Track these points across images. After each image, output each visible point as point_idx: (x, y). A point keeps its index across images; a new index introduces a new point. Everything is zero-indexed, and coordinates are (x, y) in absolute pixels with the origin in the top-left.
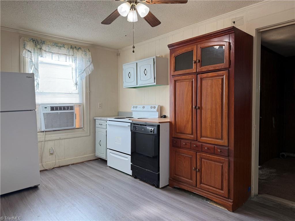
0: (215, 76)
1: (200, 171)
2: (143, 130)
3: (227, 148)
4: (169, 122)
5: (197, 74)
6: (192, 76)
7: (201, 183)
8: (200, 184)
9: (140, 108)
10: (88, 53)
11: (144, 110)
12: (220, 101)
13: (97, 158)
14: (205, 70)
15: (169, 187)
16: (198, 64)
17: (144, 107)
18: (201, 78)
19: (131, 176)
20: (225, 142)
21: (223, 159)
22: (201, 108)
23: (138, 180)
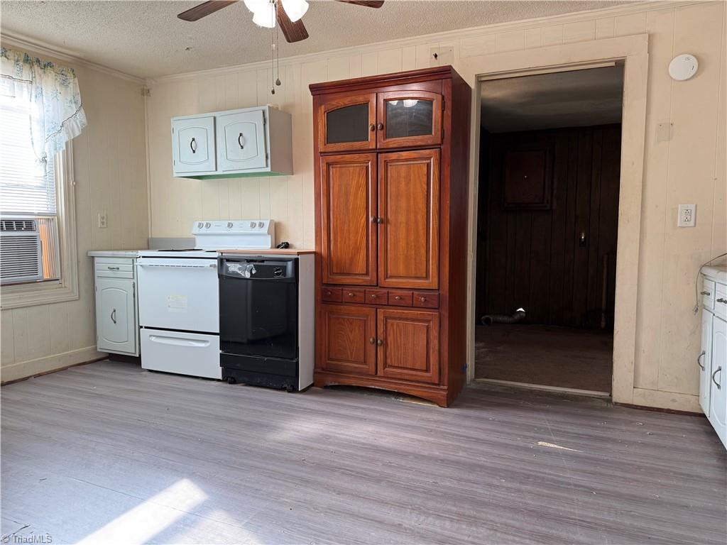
0: (415, 159)
1: (385, 343)
3: (437, 294)
4: (315, 253)
5: (378, 153)
6: (367, 157)
7: (385, 365)
8: (384, 369)
9: (219, 227)
10: (71, 81)
11: (232, 231)
12: (425, 206)
14: (395, 146)
15: (314, 388)
16: (380, 133)
17: (230, 225)
18: (385, 161)
19: (219, 380)
20: (432, 282)
21: (429, 315)
22: (385, 221)
23: (239, 387)
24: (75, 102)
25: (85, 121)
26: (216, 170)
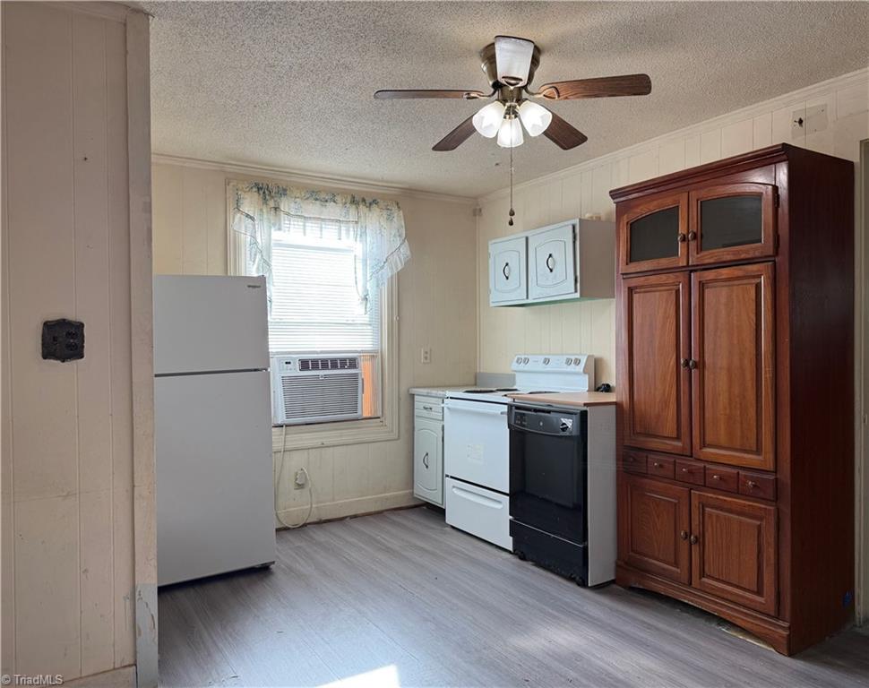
0: (738, 278)
1: (701, 540)
2: (541, 424)
3: (772, 477)
4: (615, 403)
5: (691, 271)
6: (677, 277)
7: (703, 574)
8: (700, 578)
9: (536, 364)
10: (396, 214)
11: (548, 368)
12: (753, 345)
13: (417, 503)
14: (712, 261)
15: (614, 586)
16: (693, 244)
17: (547, 361)
18: (700, 282)
19: (510, 552)
20: (764, 460)
21: (760, 508)
22: (700, 366)
23: (529, 565)
24: (399, 236)
25: (409, 253)
26: (527, 298)
